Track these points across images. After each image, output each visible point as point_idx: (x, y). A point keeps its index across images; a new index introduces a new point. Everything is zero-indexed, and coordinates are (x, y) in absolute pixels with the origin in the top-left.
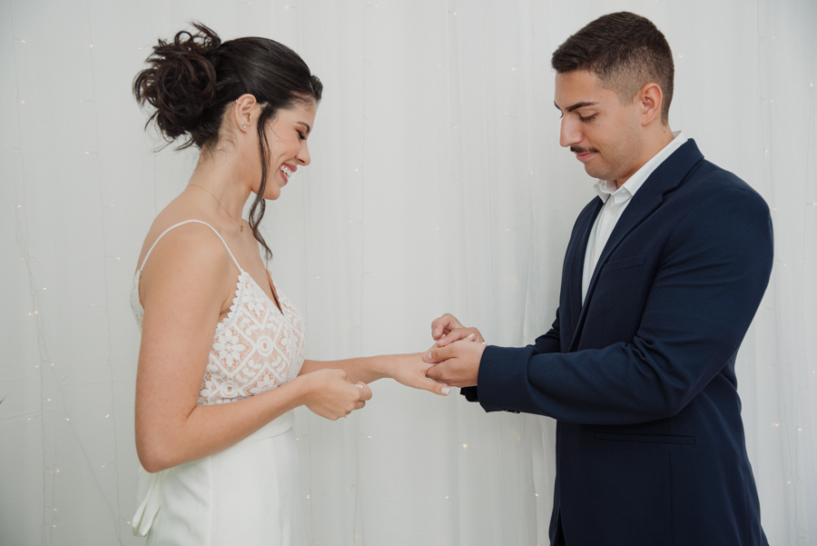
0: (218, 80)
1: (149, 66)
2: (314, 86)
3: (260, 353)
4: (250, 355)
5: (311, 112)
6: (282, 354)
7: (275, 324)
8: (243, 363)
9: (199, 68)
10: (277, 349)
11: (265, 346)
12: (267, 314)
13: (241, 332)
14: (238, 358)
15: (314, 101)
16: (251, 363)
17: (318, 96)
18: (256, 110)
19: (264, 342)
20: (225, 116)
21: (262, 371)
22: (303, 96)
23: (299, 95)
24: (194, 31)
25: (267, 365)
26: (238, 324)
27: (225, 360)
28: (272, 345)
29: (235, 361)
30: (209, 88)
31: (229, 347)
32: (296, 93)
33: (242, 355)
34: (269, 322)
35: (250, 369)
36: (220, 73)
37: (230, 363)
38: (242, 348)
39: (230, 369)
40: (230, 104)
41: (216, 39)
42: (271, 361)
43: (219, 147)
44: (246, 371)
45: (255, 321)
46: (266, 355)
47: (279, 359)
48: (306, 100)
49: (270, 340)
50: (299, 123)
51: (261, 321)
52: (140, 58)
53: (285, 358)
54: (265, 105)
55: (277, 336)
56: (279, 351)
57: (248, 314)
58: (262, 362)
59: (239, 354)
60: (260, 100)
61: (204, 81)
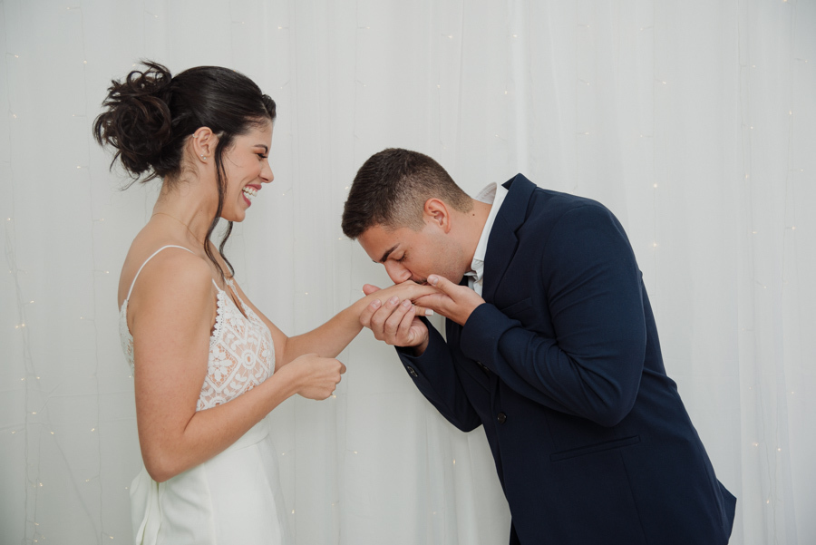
0: (173, 116)
1: (107, 109)
2: (266, 106)
3: (245, 366)
4: (236, 369)
5: (268, 133)
6: (263, 365)
7: (255, 338)
8: (231, 378)
9: (152, 109)
10: (259, 361)
11: (249, 359)
12: (247, 329)
13: (227, 347)
14: (225, 373)
15: (269, 121)
16: (238, 377)
17: (272, 114)
18: (213, 141)
19: (248, 355)
20: (185, 149)
21: (248, 383)
22: (257, 119)
23: (252, 119)
24: (144, 69)
25: (251, 377)
26: (224, 340)
27: (213, 375)
28: (255, 358)
29: (223, 376)
30: (165, 126)
31: (217, 363)
32: (249, 118)
33: (229, 369)
34: (249, 336)
35: (237, 382)
36: (174, 111)
37: (218, 378)
38: (229, 363)
39: (219, 384)
40: (188, 138)
41: (167, 74)
42: (255, 373)
43: (182, 178)
44: (233, 385)
45: (239, 337)
46: (250, 368)
47: (261, 370)
48: (260, 123)
49: (252, 353)
50: (257, 146)
51: (242, 337)
52: (96, 103)
53: (266, 369)
54: (220, 135)
55: (258, 349)
56: (261, 363)
57: (232, 330)
58: (247, 375)
59: (226, 369)
60: (215, 131)
61: (159, 120)
